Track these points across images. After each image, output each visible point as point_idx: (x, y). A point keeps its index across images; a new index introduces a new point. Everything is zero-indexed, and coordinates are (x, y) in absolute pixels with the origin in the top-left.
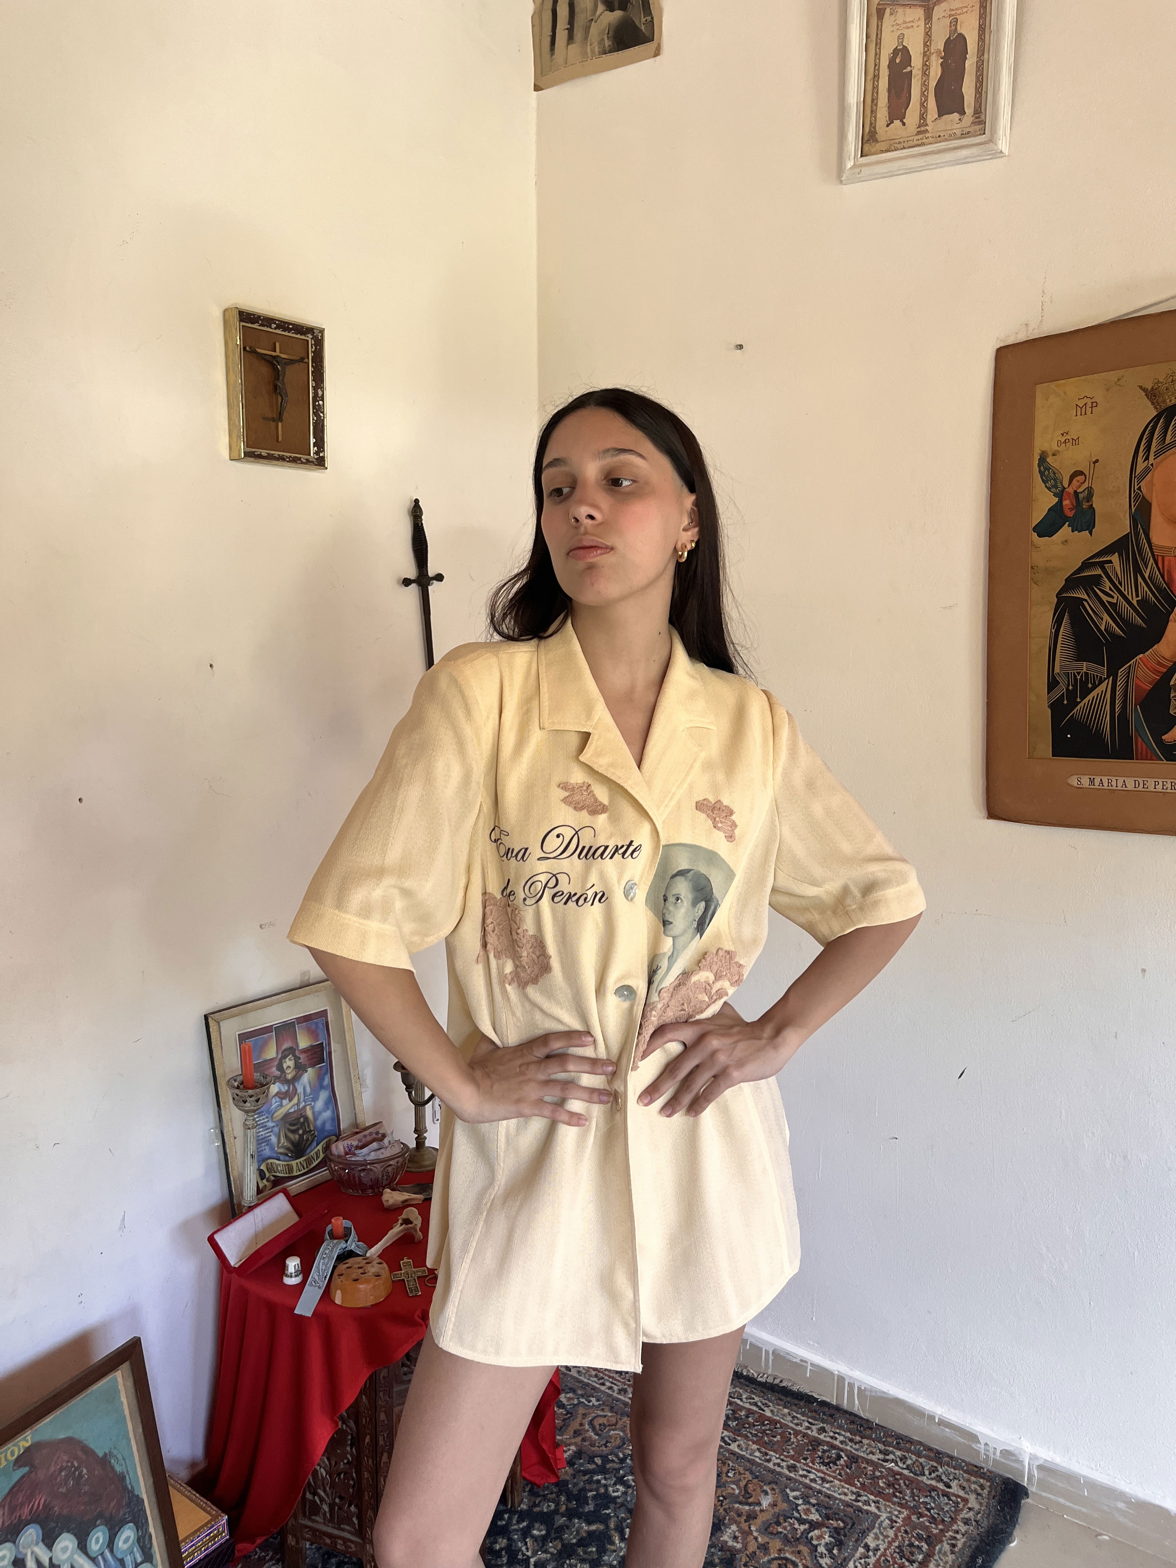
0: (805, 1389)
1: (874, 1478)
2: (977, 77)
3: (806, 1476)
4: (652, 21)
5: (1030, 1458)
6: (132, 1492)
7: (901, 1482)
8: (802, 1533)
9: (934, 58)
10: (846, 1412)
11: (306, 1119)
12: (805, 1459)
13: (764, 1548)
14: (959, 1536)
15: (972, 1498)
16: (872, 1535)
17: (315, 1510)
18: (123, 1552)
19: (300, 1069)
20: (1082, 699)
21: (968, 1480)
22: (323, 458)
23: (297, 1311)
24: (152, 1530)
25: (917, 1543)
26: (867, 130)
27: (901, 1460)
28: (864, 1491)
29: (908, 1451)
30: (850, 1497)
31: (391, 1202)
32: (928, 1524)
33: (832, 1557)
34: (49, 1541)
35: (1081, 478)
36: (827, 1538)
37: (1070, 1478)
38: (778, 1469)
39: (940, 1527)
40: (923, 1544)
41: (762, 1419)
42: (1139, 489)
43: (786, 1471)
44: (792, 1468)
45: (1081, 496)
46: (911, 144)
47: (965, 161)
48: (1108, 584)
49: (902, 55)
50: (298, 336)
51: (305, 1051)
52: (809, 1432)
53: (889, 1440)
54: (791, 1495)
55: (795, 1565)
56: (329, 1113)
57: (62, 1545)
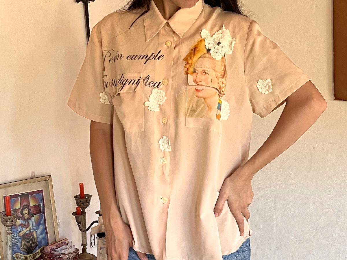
11: (33, 237)
51: (33, 207)
56: (43, 235)
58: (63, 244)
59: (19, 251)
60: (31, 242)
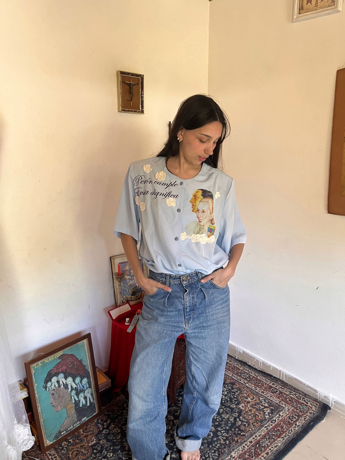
0: (270, 373)
1: (286, 398)
3: (266, 395)
5: (332, 399)
6: (87, 370)
7: (294, 400)
8: (262, 409)
10: (281, 380)
11: (136, 286)
12: (267, 391)
13: (251, 411)
14: (307, 416)
15: (314, 407)
16: (282, 412)
18: (84, 384)
21: (313, 402)
22: (143, 110)
23: (127, 331)
24: (91, 380)
25: (294, 416)
26: (300, 6)
27: (295, 395)
28: (282, 401)
29: (297, 393)
30: (278, 402)
32: (299, 412)
33: (269, 416)
34: (66, 378)
36: (269, 411)
38: (259, 392)
39: (303, 413)
40: (296, 417)
41: (257, 379)
43: (261, 393)
44: (263, 392)
46: (313, 10)
47: (329, 14)
50: (137, 77)
52: (270, 384)
53: (292, 389)
54: (261, 399)
55: (258, 416)
57: (69, 380)
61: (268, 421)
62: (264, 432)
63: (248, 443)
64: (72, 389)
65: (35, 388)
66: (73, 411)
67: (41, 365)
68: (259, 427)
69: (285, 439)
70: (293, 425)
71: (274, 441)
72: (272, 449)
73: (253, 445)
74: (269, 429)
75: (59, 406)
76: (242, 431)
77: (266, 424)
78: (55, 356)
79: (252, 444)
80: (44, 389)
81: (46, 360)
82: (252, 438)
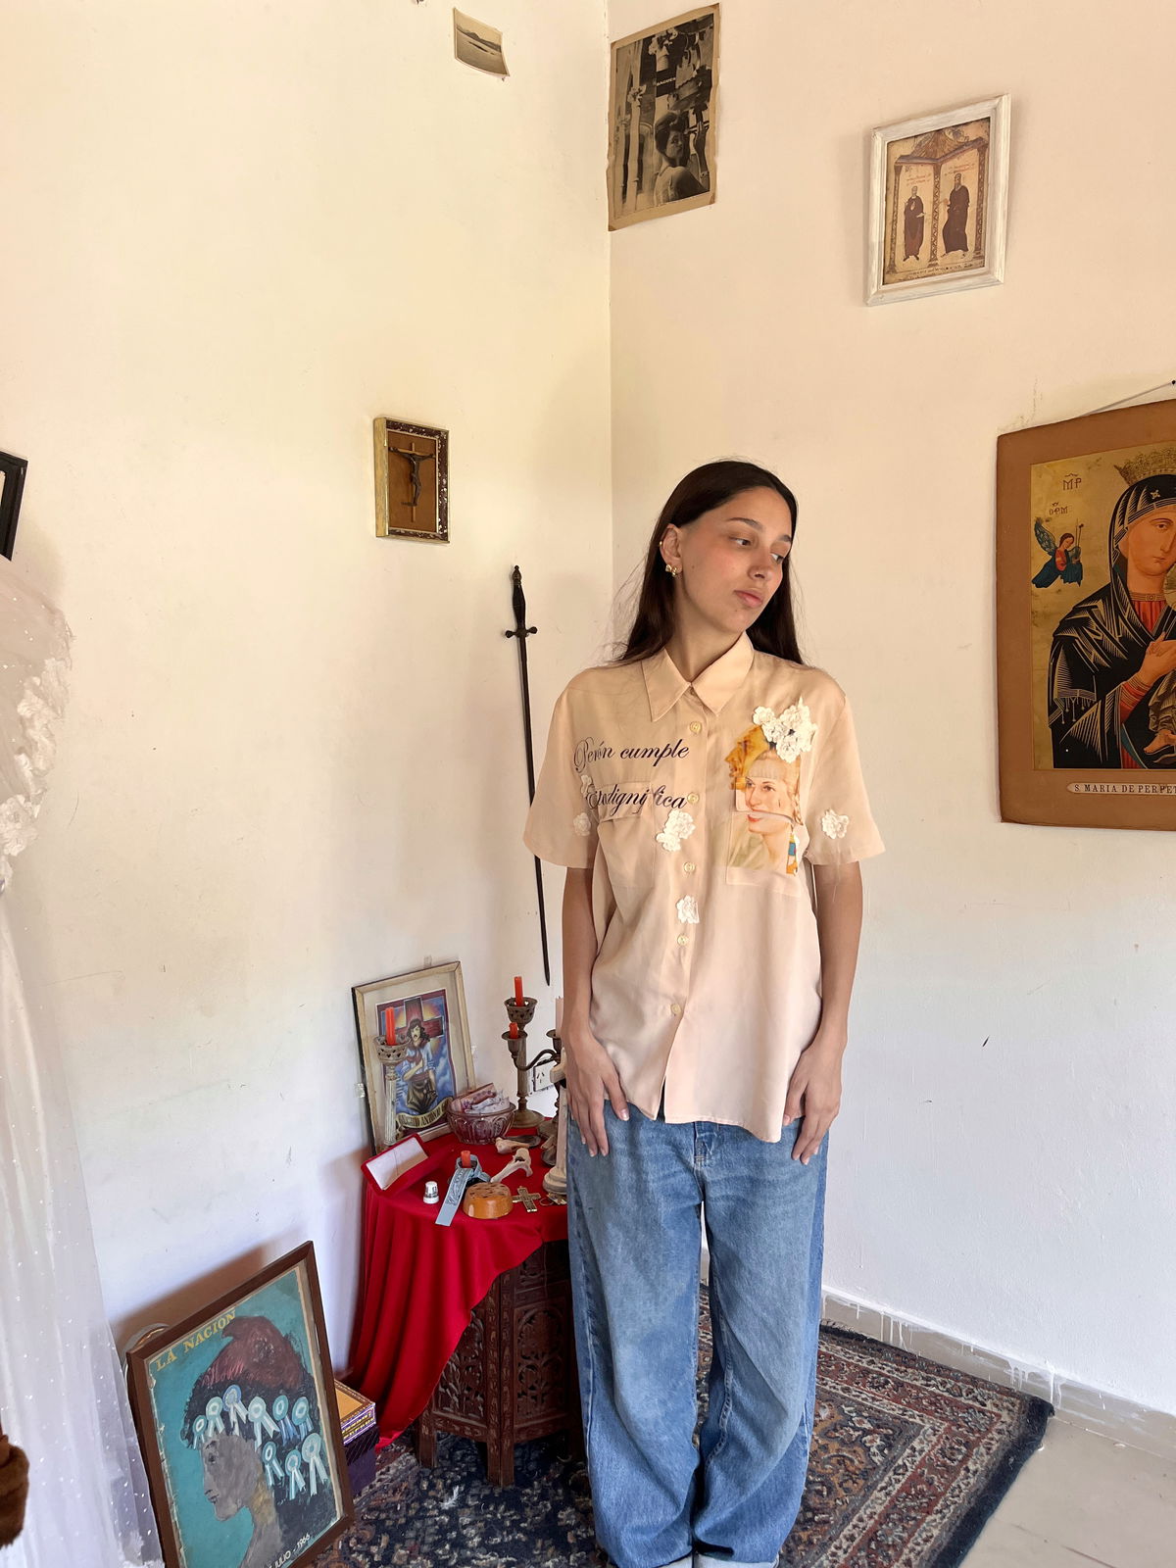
0: (855, 1329)
1: (917, 1398)
2: (978, 221)
3: (858, 1396)
4: (708, 175)
5: (1054, 1379)
6: (305, 1370)
7: (942, 1401)
8: (857, 1438)
9: (941, 206)
10: (892, 1347)
11: (429, 1081)
12: (858, 1384)
13: (825, 1448)
14: (993, 1442)
15: (1005, 1413)
16: (917, 1440)
17: (446, 1401)
18: (298, 1420)
19: (424, 1037)
20: (1077, 719)
21: (1001, 1400)
22: (446, 534)
23: (437, 1223)
24: (320, 1405)
25: (956, 1446)
26: (887, 263)
27: (941, 1384)
28: (910, 1407)
29: (948, 1377)
30: (897, 1412)
31: (503, 1147)
32: (965, 1433)
33: (883, 1455)
34: (246, 1400)
35: (1068, 539)
36: (878, 1442)
37: (1089, 1394)
38: (834, 1391)
39: (977, 1435)
40: (962, 1447)
42: (1117, 547)
43: (841, 1393)
44: (846, 1390)
45: (1070, 554)
46: (923, 274)
47: (967, 288)
48: (1094, 625)
49: (916, 203)
50: (429, 438)
51: (428, 1023)
52: (860, 1364)
53: (931, 1368)
54: (846, 1409)
55: (852, 1461)
56: (447, 1077)
57: (256, 1406)
58: (487, 1094)
59: (405, 1109)
60: (425, 1091)
61: (885, 1470)
62: (881, 1504)
63: (844, 1541)
64: (266, 1439)
65: (160, 1440)
66: (271, 1516)
67: (174, 1358)
68: (862, 1493)
69: (948, 1515)
70: (959, 1472)
71: (918, 1526)
72: (919, 1548)
73: (858, 1545)
74: (893, 1493)
75: (230, 1500)
76: (815, 1511)
77: (882, 1479)
78: (215, 1325)
79: (854, 1544)
80: (185, 1443)
81: (188, 1340)
82: (850, 1527)
